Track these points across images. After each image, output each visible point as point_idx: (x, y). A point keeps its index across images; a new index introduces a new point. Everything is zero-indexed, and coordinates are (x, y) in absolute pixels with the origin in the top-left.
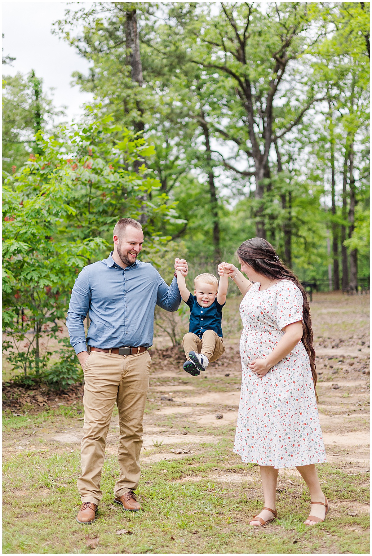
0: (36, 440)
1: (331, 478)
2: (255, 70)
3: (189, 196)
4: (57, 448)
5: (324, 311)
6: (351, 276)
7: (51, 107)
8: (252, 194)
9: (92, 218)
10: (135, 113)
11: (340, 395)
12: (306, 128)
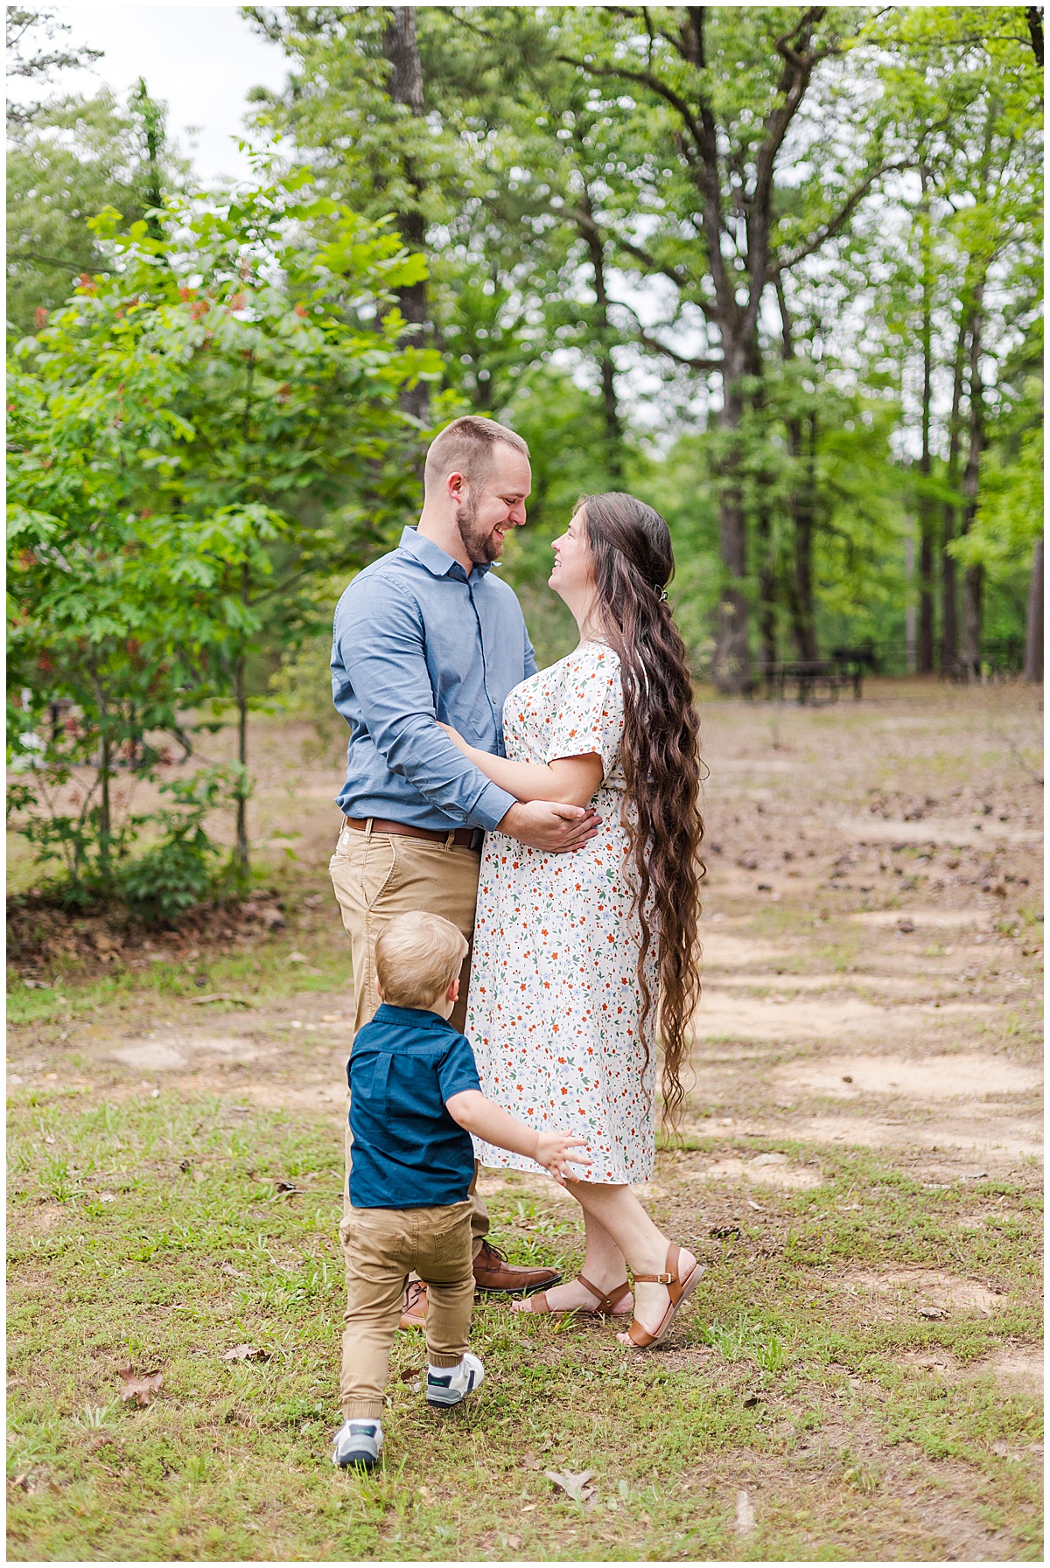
0: (63, 1060)
1: (874, 1195)
2: (729, 85)
3: (551, 421)
4: (115, 1083)
5: (890, 724)
6: (964, 636)
7: (189, 178)
8: (713, 418)
9: (254, 454)
10: (399, 189)
11: (917, 948)
12: (861, 246)
